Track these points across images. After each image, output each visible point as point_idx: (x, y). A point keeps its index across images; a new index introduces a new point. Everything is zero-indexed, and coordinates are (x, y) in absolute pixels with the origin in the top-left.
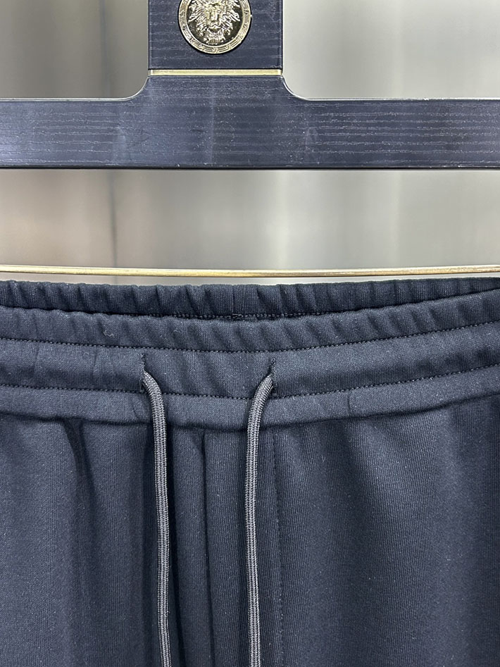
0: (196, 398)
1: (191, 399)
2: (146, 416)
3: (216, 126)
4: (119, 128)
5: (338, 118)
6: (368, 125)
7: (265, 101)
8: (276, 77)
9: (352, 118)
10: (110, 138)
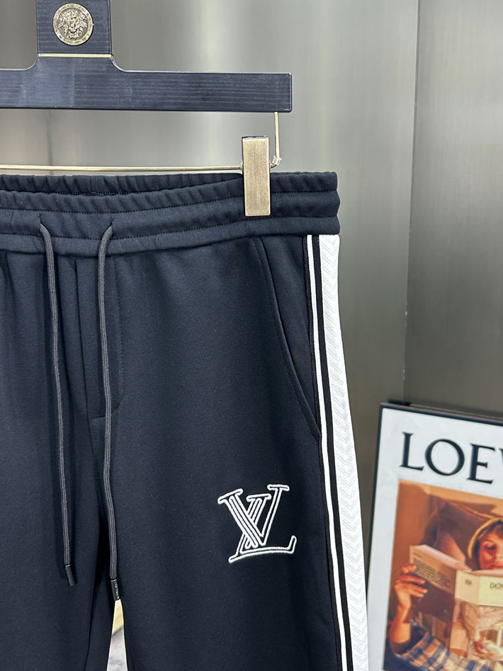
0: (70, 239)
1: (67, 240)
2: (42, 250)
3: (76, 85)
4: (21, 86)
5: (143, 82)
6: (159, 86)
7: (103, 72)
8: (108, 58)
9: (151, 82)
10: (17, 91)
